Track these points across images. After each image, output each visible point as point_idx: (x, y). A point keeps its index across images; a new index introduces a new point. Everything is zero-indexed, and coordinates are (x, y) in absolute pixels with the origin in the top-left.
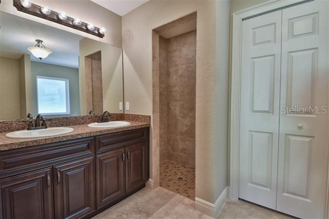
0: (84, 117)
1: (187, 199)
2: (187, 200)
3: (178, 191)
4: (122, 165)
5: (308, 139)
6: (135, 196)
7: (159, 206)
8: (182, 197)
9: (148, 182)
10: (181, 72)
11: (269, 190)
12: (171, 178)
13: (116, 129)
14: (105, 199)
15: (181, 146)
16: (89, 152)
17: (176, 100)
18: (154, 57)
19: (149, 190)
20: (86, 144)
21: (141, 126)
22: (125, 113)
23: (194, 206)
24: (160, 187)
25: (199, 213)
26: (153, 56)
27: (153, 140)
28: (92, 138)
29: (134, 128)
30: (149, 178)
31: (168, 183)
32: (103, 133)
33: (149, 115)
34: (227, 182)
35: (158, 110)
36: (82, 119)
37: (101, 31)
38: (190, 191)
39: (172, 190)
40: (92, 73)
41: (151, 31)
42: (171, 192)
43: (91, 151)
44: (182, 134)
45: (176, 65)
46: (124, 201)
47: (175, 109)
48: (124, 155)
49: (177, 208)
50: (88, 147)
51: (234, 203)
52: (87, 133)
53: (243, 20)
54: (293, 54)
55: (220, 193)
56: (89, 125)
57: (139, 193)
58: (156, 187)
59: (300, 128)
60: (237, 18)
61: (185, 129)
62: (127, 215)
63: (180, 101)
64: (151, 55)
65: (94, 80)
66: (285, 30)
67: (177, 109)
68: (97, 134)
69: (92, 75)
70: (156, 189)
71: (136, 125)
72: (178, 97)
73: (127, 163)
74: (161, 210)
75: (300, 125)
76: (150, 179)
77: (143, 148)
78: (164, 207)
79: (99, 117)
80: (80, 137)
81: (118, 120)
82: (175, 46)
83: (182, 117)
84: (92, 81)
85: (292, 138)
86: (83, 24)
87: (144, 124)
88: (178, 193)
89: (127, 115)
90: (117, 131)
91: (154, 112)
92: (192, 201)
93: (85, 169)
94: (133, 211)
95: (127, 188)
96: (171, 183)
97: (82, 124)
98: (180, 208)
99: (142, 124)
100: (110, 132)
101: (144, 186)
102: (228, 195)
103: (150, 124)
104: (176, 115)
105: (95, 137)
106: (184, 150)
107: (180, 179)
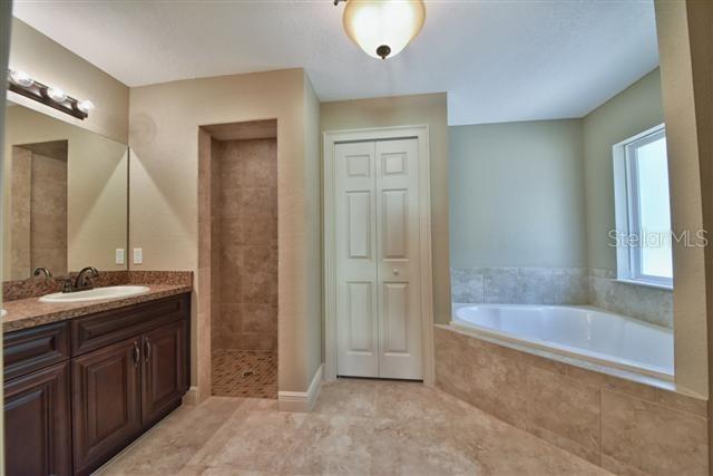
0: (24, 283)
1: (264, 400)
2: (264, 403)
3: (246, 394)
4: (132, 371)
5: (403, 286)
6: (160, 425)
7: (213, 427)
8: (255, 400)
9: (188, 393)
10: (246, 197)
11: (370, 354)
12: (230, 377)
13: (121, 301)
14: (92, 449)
15: (246, 319)
16: (55, 355)
17: (237, 244)
18: (201, 171)
19: (190, 407)
20: (48, 339)
21: (175, 290)
22: (131, 269)
23: (276, 408)
24: (211, 398)
25: (286, 413)
26: (199, 169)
27: (199, 315)
28: (64, 324)
29: (160, 297)
30: (189, 386)
31: (227, 386)
32: (91, 311)
33: (190, 270)
34: (322, 359)
35: (208, 261)
36: (20, 287)
37: (81, 107)
38: (267, 389)
39: (236, 396)
40: (32, 183)
41: (197, 129)
42: (236, 399)
43: (59, 352)
44: (248, 299)
45: (238, 187)
46: (138, 442)
47: (236, 258)
48: (138, 351)
49: (249, 420)
50: (53, 345)
51: (332, 385)
52: (50, 315)
53: (336, 143)
54: (387, 193)
55: (313, 376)
56: (42, 299)
57: (171, 418)
58: (205, 399)
59: (396, 274)
60: (328, 139)
61: (255, 289)
62: (149, 462)
63: (244, 244)
64: (196, 166)
65: (37, 198)
66: (379, 165)
67: (239, 258)
68: (77, 315)
69: (32, 189)
70: (205, 403)
71: (162, 290)
72: (241, 238)
73: (144, 364)
74: (218, 432)
75: (396, 270)
76: (192, 388)
77: (178, 332)
78: (225, 425)
79: (69, 281)
80: (33, 324)
81: (113, 284)
82: (234, 155)
83: (250, 271)
84: (32, 201)
85: (389, 286)
86: (35, 85)
87: (179, 287)
88: (248, 396)
89: (137, 272)
90: (123, 304)
91: (200, 265)
92: (272, 402)
93: (42, 395)
94: (162, 452)
95: (144, 414)
96: (230, 386)
97: (19, 298)
98: (253, 419)
99: (175, 287)
100: (107, 308)
101: (179, 403)
102: (323, 377)
103: (192, 286)
104: (237, 267)
105: (69, 321)
106: (252, 327)
107: (247, 374)
